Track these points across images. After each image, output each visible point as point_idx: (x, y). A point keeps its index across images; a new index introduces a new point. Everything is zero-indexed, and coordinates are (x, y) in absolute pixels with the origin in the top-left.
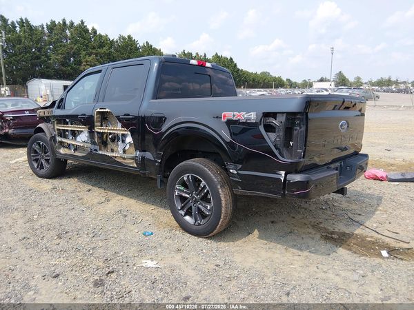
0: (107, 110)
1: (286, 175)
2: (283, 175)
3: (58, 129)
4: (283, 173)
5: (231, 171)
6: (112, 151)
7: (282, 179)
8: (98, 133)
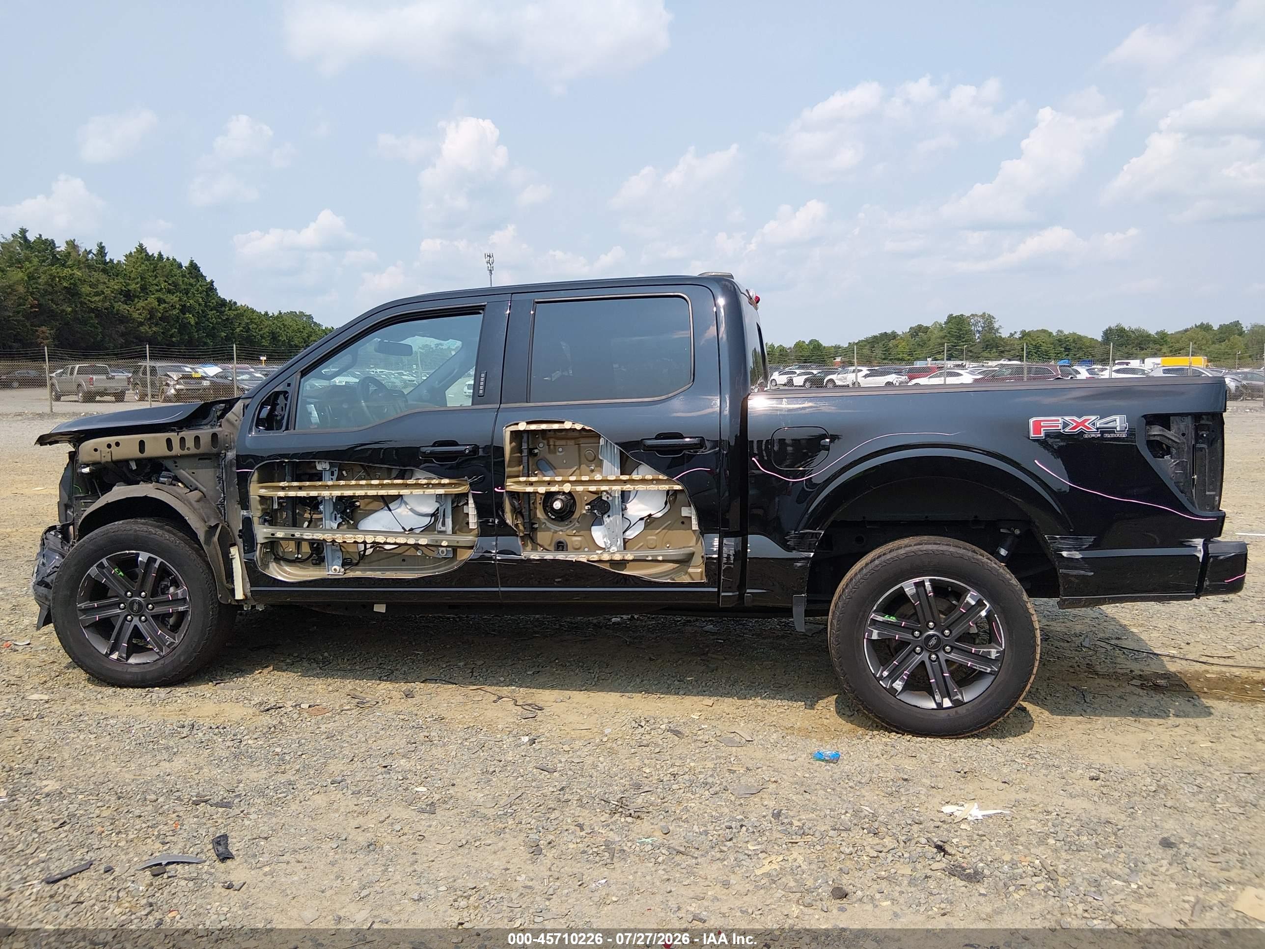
0: (568, 425)
1: (1205, 546)
2: (1200, 547)
3: (263, 499)
4: (1199, 542)
5: (1065, 554)
6: (560, 546)
7: (1200, 555)
8: (513, 495)
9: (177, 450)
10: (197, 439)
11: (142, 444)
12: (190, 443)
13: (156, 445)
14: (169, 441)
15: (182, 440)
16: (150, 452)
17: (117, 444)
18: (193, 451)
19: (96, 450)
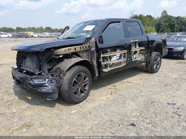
0: (136, 41)
9: (82, 49)
10: (86, 46)
11: (75, 48)
12: (85, 48)
13: (78, 48)
14: (80, 47)
15: (83, 47)
16: (77, 50)
17: (70, 49)
18: (85, 49)
19: (65, 51)
